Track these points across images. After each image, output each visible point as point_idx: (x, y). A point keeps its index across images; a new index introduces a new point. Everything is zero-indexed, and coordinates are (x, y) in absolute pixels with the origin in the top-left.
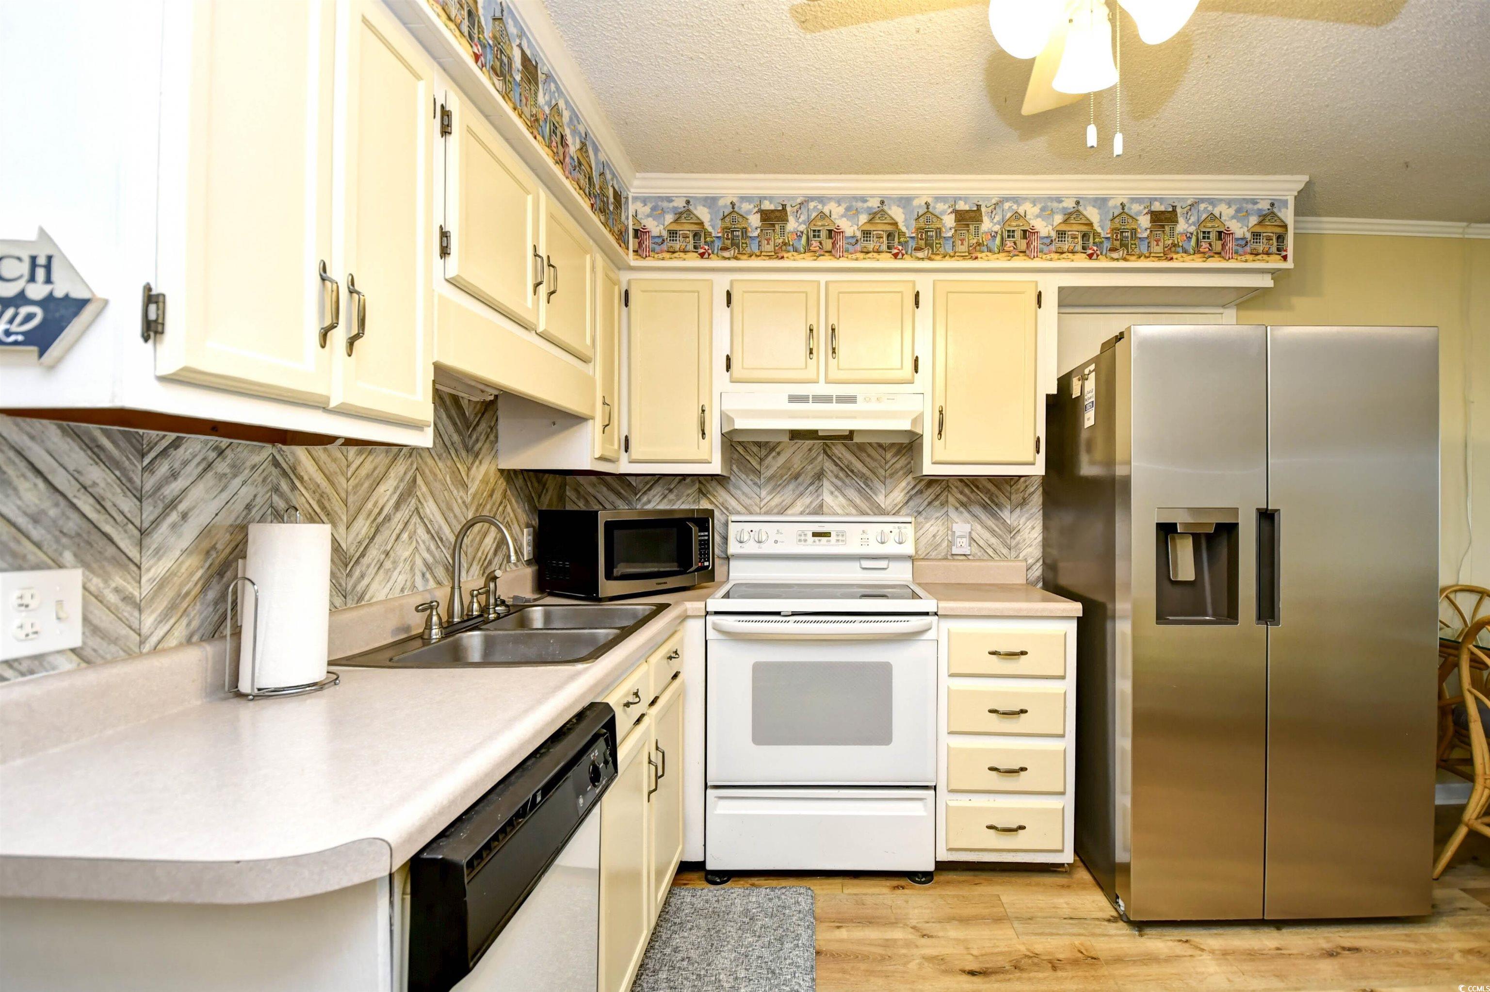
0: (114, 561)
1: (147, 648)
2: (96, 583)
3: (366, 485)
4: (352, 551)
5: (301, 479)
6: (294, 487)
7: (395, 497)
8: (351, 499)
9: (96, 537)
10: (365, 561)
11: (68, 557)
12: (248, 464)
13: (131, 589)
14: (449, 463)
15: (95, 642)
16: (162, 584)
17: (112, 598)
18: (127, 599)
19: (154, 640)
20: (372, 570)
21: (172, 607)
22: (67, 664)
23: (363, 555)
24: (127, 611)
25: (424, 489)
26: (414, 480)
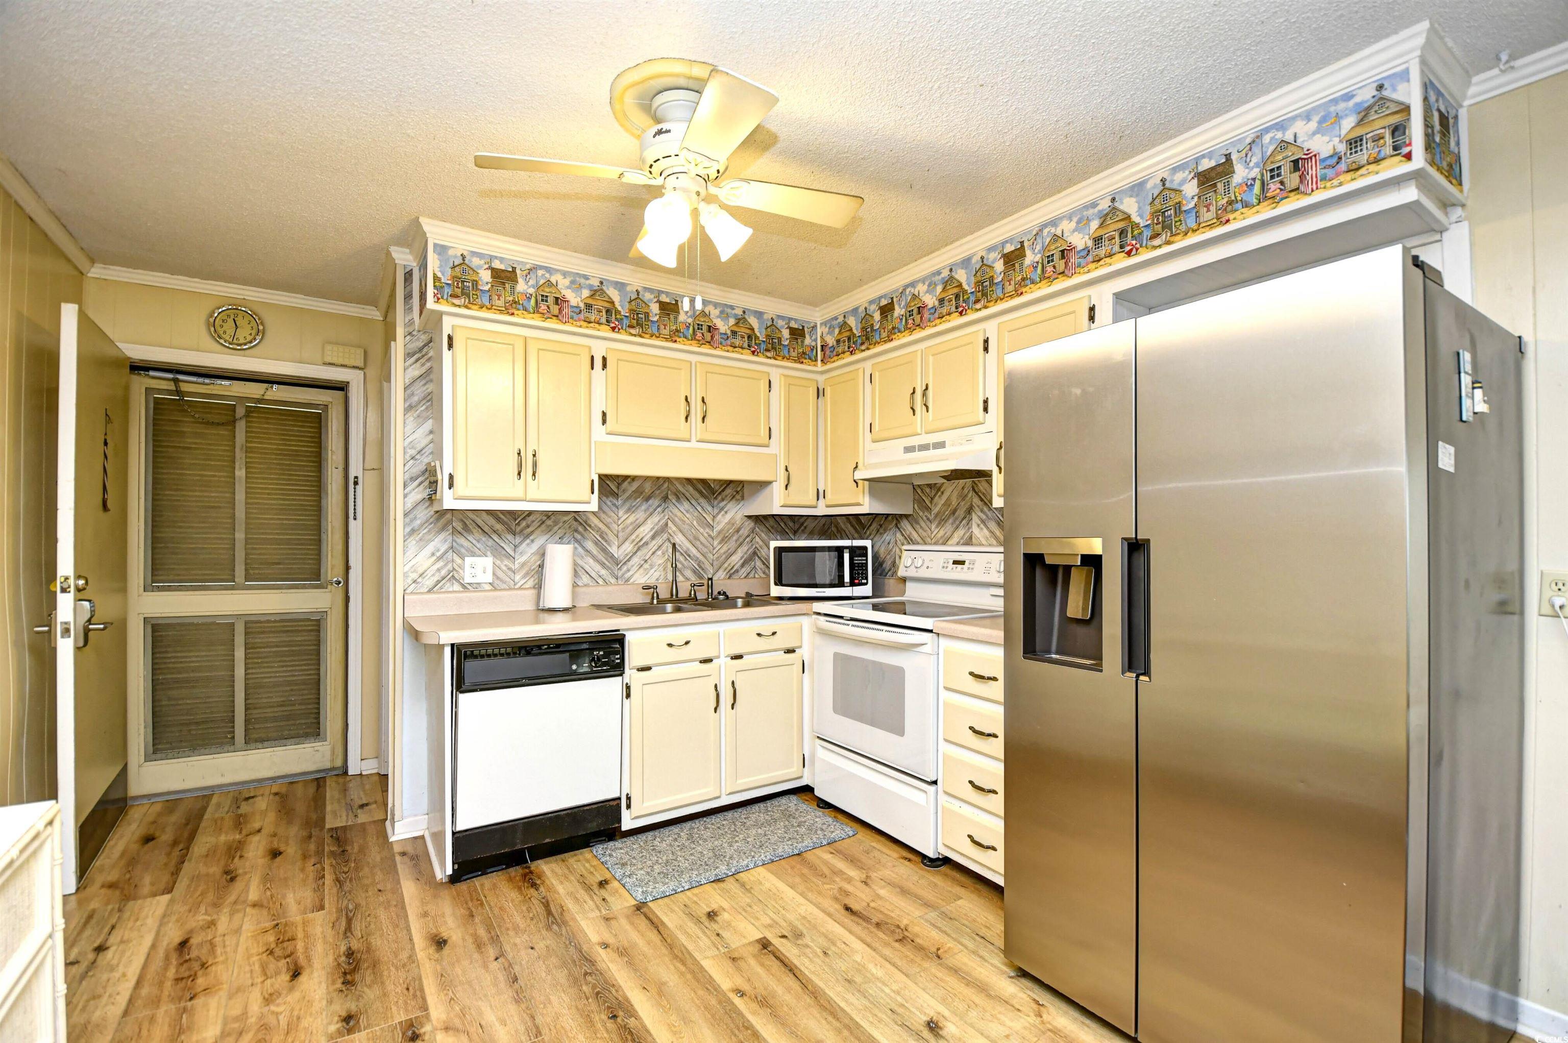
0: (505, 555)
1: (517, 587)
2: (498, 562)
3: (631, 528)
4: (621, 558)
5: (590, 526)
6: (586, 529)
7: (652, 533)
8: (620, 534)
9: (498, 547)
10: (630, 563)
11: (489, 553)
12: (562, 521)
13: (511, 566)
14: (696, 514)
15: (497, 582)
16: (523, 565)
17: (504, 568)
18: (509, 569)
19: (519, 584)
20: (635, 568)
21: (527, 574)
22: (488, 587)
23: (628, 560)
24: (510, 573)
25: (674, 528)
26: (666, 524)
